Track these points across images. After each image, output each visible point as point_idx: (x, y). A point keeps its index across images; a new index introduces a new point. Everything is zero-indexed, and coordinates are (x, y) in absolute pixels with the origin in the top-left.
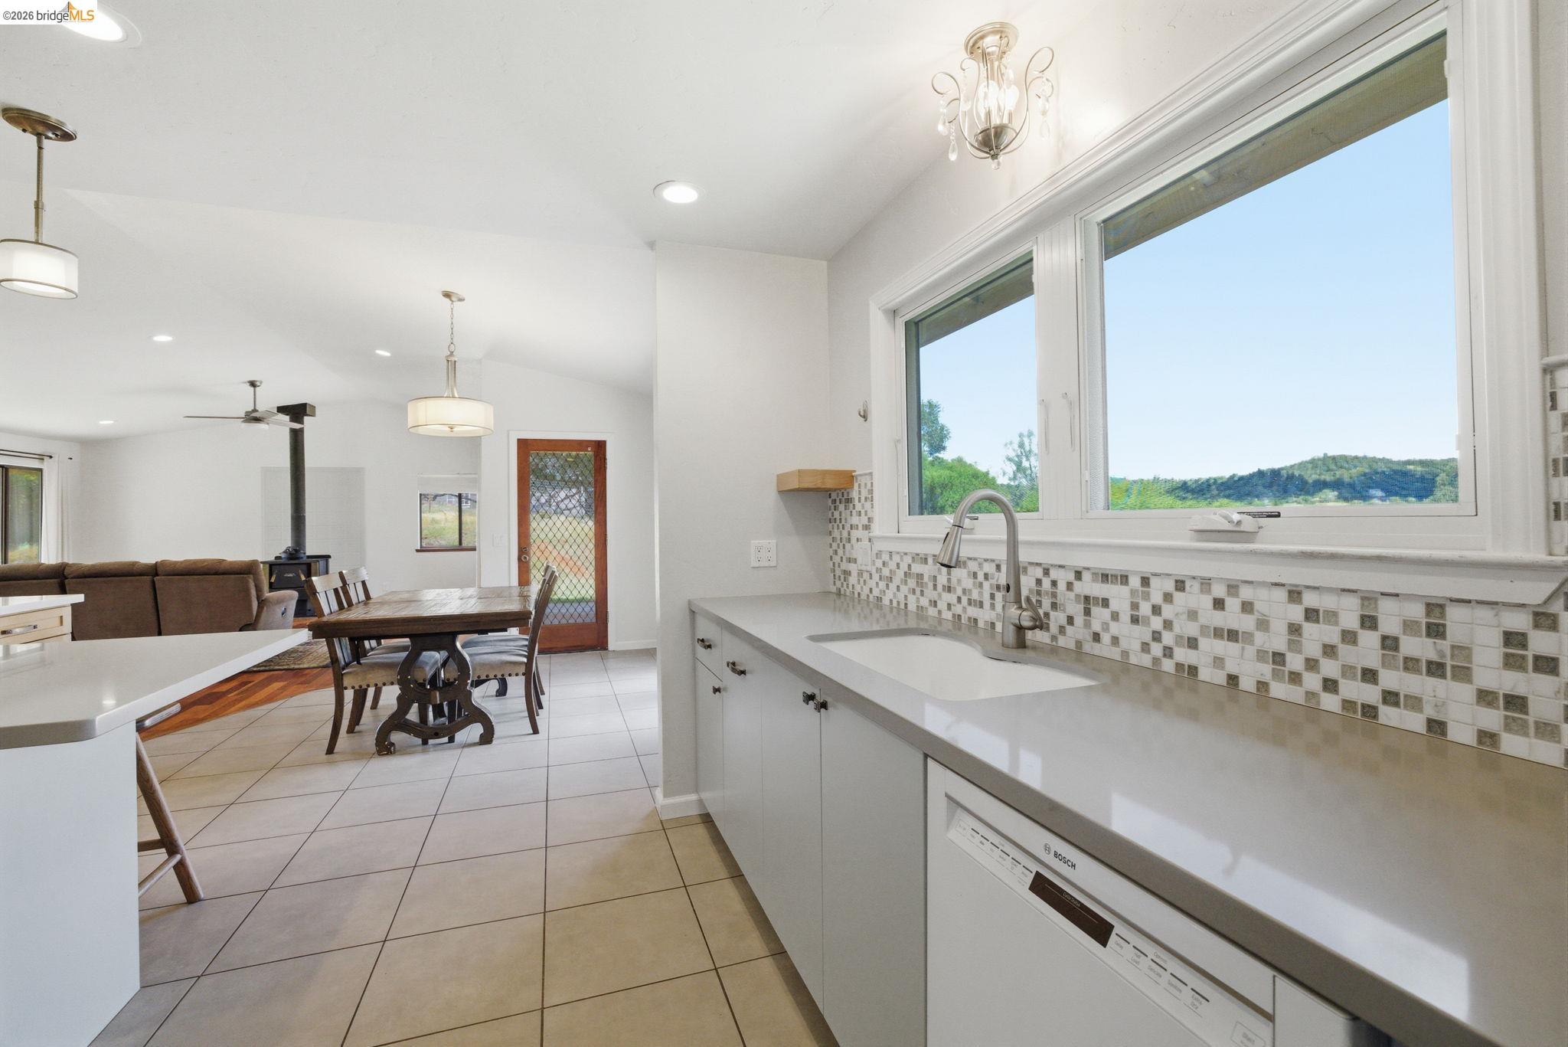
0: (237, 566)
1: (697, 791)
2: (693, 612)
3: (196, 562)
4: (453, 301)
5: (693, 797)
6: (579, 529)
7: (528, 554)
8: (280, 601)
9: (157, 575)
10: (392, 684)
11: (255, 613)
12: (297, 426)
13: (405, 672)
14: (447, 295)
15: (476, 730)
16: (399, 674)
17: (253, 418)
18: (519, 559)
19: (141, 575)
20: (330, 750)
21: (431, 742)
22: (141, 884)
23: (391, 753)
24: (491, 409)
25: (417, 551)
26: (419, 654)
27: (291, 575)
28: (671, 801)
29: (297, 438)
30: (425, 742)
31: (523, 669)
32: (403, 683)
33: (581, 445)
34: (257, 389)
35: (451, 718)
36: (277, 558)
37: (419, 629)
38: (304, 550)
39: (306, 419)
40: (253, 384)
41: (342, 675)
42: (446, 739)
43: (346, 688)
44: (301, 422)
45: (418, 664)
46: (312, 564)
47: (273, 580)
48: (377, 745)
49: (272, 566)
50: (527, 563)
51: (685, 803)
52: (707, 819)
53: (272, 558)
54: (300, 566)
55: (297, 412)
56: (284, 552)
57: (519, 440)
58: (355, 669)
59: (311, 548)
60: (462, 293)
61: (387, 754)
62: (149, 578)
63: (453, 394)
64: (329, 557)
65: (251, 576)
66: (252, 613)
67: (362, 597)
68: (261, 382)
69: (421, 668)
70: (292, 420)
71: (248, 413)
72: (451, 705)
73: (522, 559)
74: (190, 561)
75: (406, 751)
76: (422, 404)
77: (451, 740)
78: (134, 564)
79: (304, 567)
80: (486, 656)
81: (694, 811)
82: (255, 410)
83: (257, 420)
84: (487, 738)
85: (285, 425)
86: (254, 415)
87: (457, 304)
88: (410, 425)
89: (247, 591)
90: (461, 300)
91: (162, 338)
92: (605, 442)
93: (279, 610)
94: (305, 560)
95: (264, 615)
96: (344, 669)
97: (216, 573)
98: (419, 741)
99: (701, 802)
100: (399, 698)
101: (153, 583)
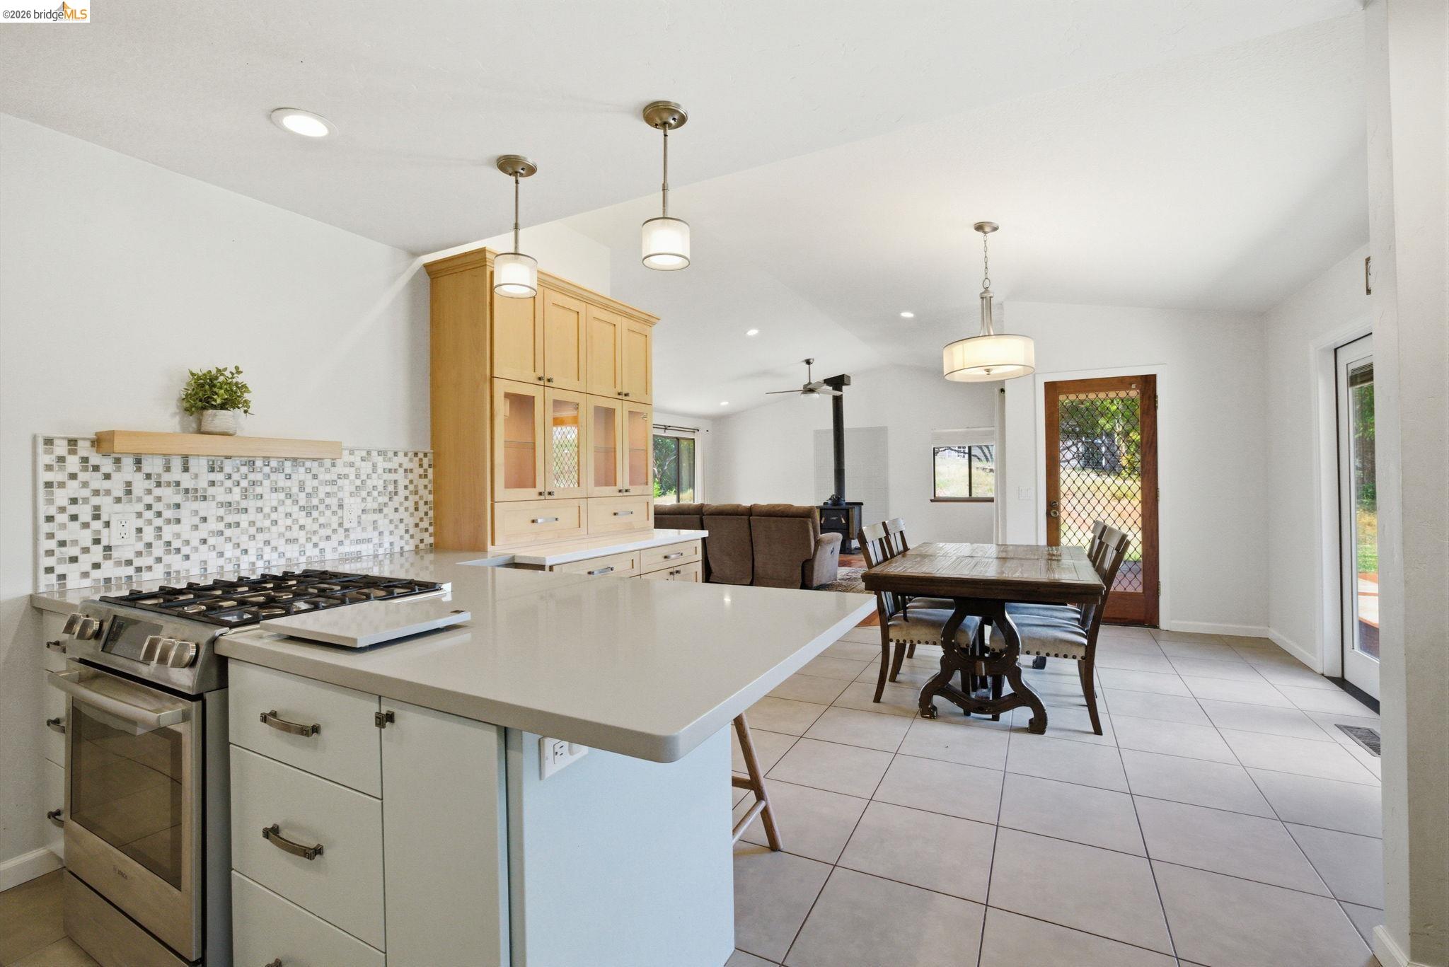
0: (801, 511)
3: (774, 506)
4: (985, 233)
6: (1079, 482)
7: (1058, 508)
8: (830, 542)
9: (751, 516)
10: (935, 644)
11: (812, 551)
12: (837, 393)
13: (949, 634)
14: (980, 227)
15: (1024, 714)
16: (942, 636)
17: (809, 390)
18: (1048, 514)
19: (742, 515)
20: (877, 699)
21: (972, 714)
22: (735, 830)
23: (934, 716)
24: (1031, 344)
25: (932, 501)
26: (963, 618)
27: (834, 519)
29: (838, 402)
30: (967, 714)
31: (1081, 653)
32: (947, 646)
33: (1123, 383)
34: (811, 365)
35: (997, 693)
36: (825, 503)
37: (965, 591)
38: (844, 497)
39: (844, 387)
40: (808, 362)
41: (889, 626)
42: (990, 716)
43: (891, 641)
44: (841, 390)
45: (961, 627)
46: (850, 510)
47: (822, 522)
48: (920, 705)
49: (823, 510)
50: (1058, 518)
53: (821, 504)
54: (841, 511)
55: (838, 382)
56: (830, 499)
57: (1046, 384)
58: (899, 622)
59: (849, 497)
60: (996, 222)
61: (930, 718)
62: (746, 517)
63: (989, 332)
64: (861, 504)
65: (810, 520)
66: (810, 552)
67: (901, 548)
68: (813, 360)
69: (965, 632)
70: (835, 389)
71: (805, 386)
72: (995, 679)
73: (1052, 514)
74: (771, 505)
75: (948, 719)
76: (958, 349)
77: (996, 718)
78: (738, 506)
79: (844, 512)
80: (1035, 629)
82: (810, 383)
83: (812, 391)
84: (1040, 725)
85: (829, 394)
86: (809, 387)
87: (990, 235)
88: (945, 374)
89: (808, 531)
90: (995, 229)
91: (753, 332)
92: (1154, 376)
93: (829, 548)
94: (844, 506)
95: (818, 553)
96: (889, 620)
97: (787, 516)
98: (961, 711)
100: (943, 661)
101: (749, 521)
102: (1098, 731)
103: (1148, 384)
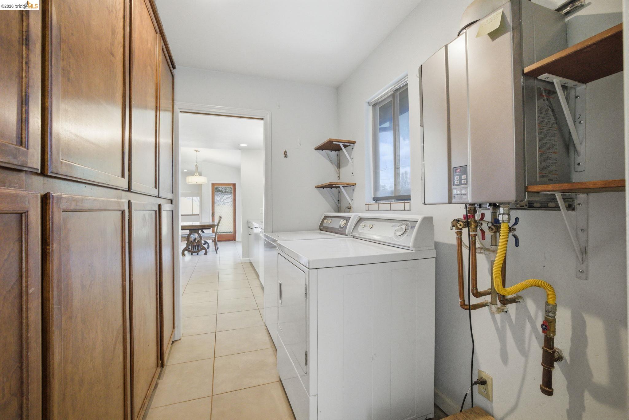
1: (249, 258)
2: (248, 222)
5: (248, 259)
7: (214, 214)
13: (188, 239)
14: (196, 151)
15: (204, 251)
16: (186, 239)
18: (212, 216)
21: (193, 254)
23: (185, 256)
24: (206, 178)
26: (191, 234)
28: (243, 259)
30: (192, 254)
31: (214, 239)
32: (187, 241)
33: (229, 184)
35: (198, 249)
37: (192, 228)
45: (190, 237)
48: (182, 254)
50: (214, 217)
51: (247, 259)
52: (251, 263)
57: (212, 184)
60: (199, 150)
63: (197, 175)
72: (198, 246)
75: (188, 256)
76: (190, 177)
77: (198, 254)
81: (248, 261)
84: (206, 254)
87: (198, 152)
99: (249, 259)
100: (187, 244)
102: (217, 253)
103: (234, 185)
